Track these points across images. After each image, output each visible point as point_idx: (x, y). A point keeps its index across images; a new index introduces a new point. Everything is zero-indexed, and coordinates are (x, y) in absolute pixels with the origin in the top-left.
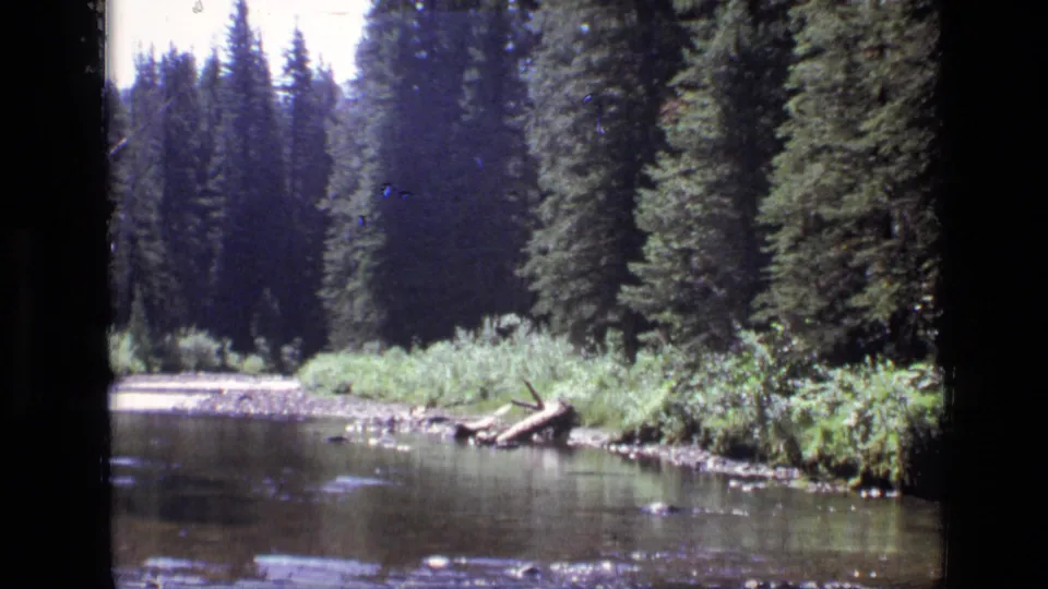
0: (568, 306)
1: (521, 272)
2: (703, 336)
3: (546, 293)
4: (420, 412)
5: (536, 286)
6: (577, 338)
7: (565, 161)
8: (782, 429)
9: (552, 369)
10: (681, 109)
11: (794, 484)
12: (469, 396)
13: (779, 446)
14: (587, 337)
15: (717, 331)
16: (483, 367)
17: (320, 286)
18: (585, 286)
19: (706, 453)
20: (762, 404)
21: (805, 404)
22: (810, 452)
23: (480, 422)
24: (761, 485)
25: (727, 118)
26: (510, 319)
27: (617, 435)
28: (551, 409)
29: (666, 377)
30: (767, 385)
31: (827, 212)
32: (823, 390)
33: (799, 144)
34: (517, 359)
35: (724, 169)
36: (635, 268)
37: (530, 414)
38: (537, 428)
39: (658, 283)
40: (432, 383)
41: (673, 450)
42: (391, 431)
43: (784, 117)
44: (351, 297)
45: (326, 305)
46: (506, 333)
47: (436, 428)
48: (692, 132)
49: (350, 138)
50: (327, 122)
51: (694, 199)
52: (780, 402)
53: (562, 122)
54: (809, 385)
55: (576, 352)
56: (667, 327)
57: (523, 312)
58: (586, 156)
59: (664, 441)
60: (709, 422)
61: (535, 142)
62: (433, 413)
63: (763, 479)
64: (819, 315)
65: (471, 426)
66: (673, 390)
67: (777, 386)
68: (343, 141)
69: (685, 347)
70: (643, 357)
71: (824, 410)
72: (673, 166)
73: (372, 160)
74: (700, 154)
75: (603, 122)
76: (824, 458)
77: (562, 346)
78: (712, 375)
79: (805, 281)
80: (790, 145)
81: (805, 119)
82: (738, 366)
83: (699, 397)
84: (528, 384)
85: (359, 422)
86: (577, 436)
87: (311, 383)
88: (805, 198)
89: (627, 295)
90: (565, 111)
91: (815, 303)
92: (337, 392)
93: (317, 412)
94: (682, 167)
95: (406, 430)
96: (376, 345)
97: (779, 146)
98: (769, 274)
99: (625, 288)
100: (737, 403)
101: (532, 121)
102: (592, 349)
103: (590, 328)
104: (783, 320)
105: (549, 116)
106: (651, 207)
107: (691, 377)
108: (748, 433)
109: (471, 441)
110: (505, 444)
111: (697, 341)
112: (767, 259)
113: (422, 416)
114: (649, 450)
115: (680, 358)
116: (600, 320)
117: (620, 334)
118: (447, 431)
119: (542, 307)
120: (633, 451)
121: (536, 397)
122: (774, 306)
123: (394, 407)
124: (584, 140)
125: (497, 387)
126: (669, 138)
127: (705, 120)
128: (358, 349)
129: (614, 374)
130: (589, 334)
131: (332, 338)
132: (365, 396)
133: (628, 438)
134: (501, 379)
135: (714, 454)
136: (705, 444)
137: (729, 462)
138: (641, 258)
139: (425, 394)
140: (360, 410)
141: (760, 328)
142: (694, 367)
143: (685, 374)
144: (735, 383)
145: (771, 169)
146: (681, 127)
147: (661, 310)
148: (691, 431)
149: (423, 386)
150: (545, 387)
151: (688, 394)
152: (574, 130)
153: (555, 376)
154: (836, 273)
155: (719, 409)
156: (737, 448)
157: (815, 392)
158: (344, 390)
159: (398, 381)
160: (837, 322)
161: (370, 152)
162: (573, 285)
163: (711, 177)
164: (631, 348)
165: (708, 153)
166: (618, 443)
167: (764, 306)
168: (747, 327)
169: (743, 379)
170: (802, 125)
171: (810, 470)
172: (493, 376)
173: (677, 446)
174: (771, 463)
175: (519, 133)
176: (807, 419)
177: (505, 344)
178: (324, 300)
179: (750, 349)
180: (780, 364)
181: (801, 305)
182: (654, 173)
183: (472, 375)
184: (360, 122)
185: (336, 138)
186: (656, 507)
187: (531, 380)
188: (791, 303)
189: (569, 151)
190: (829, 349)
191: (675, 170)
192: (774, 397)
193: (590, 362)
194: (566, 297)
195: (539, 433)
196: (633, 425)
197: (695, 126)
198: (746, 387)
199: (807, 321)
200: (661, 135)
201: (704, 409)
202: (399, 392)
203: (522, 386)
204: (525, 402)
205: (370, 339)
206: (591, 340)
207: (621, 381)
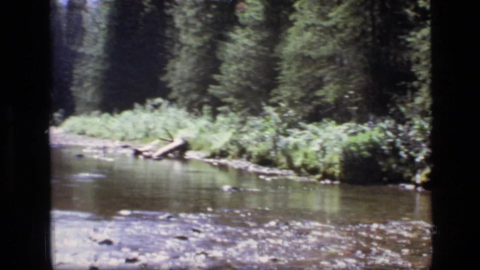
0: (186, 94)
1: (163, 79)
2: (248, 109)
3: (175, 89)
4: (118, 143)
5: (170, 85)
6: (190, 109)
7: (193, 30)
8: (285, 152)
9: (178, 123)
10: (246, 7)
11: (291, 177)
12: (140, 136)
13: (283, 160)
14: (194, 109)
15: (254, 106)
16: (146, 123)
17: (72, 85)
18: (194, 86)
19: (249, 163)
20: (275, 141)
21: (295, 140)
22: (298, 162)
23: (144, 148)
24: (275, 178)
25: (267, 11)
26: (159, 100)
27: (208, 154)
28: (178, 142)
29: (231, 127)
30: (278, 132)
31: (313, 53)
32: (304, 134)
33: (300, 23)
34: (162, 118)
35: (265, 34)
36: (216, 77)
37: (167, 144)
38: (171, 151)
39: (227, 84)
40: (123, 130)
41: (235, 161)
42: (105, 152)
43: (293, 10)
44: (86, 90)
45: (74, 94)
46: (157, 107)
47: (125, 151)
48: (251, 17)
49: (94, 19)
50: (83, 12)
51: (252, 48)
52: (284, 140)
53: (191, 13)
54: (296, 132)
55: (189, 116)
56: (230, 104)
57: (164, 97)
58: (201, 28)
59: (230, 157)
60: (250, 149)
61: (178, 21)
62: (124, 144)
63: (275, 175)
64: (302, 99)
65: (141, 149)
66: (234, 134)
67: (282, 132)
68: (90, 20)
69: (239, 113)
70: (220, 118)
71: (304, 143)
72: (243, 32)
73: (104, 29)
74: (254, 27)
75: (211, 12)
76: (304, 166)
77: (182, 112)
78: (252, 127)
79: (295, 84)
80: (296, 23)
81: (303, 11)
82: (264, 122)
83: (246, 137)
84: (167, 130)
85: (90, 148)
86: (189, 154)
87: (68, 129)
88: (303, 48)
89: (213, 90)
90: (191, 7)
91: (300, 94)
92: (80, 134)
93: (71, 143)
94: (247, 33)
95: (110, 151)
96: (97, 112)
97: (291, 24)
98: (277, 80)
99: (212, 86)
100: (263, 139)
101: (177, 12)
102: (197, 115)
103: (196, 104)
104: (286, 102)
105: (185, 9)
106: (230, 50)
107: (241, 128)
108: (268, 153)
109: (141, 157)
110: (156, 158)
111: (244, 111)
112: (277, 74)
113: (119, 145)
114: (223, 161)
115: (237, 119)
116: (201, 101)
117: (210, 107)
118: (129, 152)
119: (173, 95)
120: (215, 162)
121: (171, 136)
122: (280, 95)
123: (105, 140)
124: (201, 21)
125: (153, 132)
126: (241, 21)
127: (257, 12)
128: (89, 114)
129: (207, 126)
130: (195, 108)
131: (78, 109)
132: (92, 136)
133: (213, 156)
134: (155, 128)
135: (254, 163)
136: (249, 159)
137: (261, 167)
138: (219, 72)
139: (120, 135)
140: (90, 142)
141: (274, 105)
142: (243, 123)
143: (239, 126)
144: (262, 131)
145: (287, 34)
146: (246, 15)
147: (227, 97)
148: (242, 152)
149: (119, 131)
150: (175, 132)
151: (240, 135)
152: (197, 16)
153: (179, 126)
154: (309, 80)
155: (255, 142)
156: (264, 161)
157: (300, 135)
158: (82, 133)
159: (108, 129)
160: (309, 103)
161: (103, 26)
162: (187, 84)
163: (260, 38)
164: (214, 114)
165: (258, 27)
166: (208, 158)
167: (276, 95)
168: (268, 104)
169: (265, 129)
170: (302, 14)
171: (297, 170)
172: (151, 126)
173: (236, 159)
174: (280, 167)
175: (171, 17)
176: (296, 147)
177: (156, 112)
178: (73, 92)
179: (269, 114)
180: (284, 122)
181: (293, 95)
182: (232, 35)
183: (142, 127)
184: (98, 11)
185: (87, 17)
186: (226, 188)
187: (168, 128)
188: (289, 94)
189: (194, 26)
190: (307, 115)
191: (243, 35)
192: (281, 137)
193: (195, 121)
194: (184, 90)
195: (174, 154)
196: (216, 149)
197: (252, 14)
198: (267, 132)
199: (296, 102)
200: (236, 18)
201: (249, 143)
202: (107, 134)
203: (164, 131)
204: (165, 138)
205: (95, 110)
206: (196, 110)
207: (210, 129)
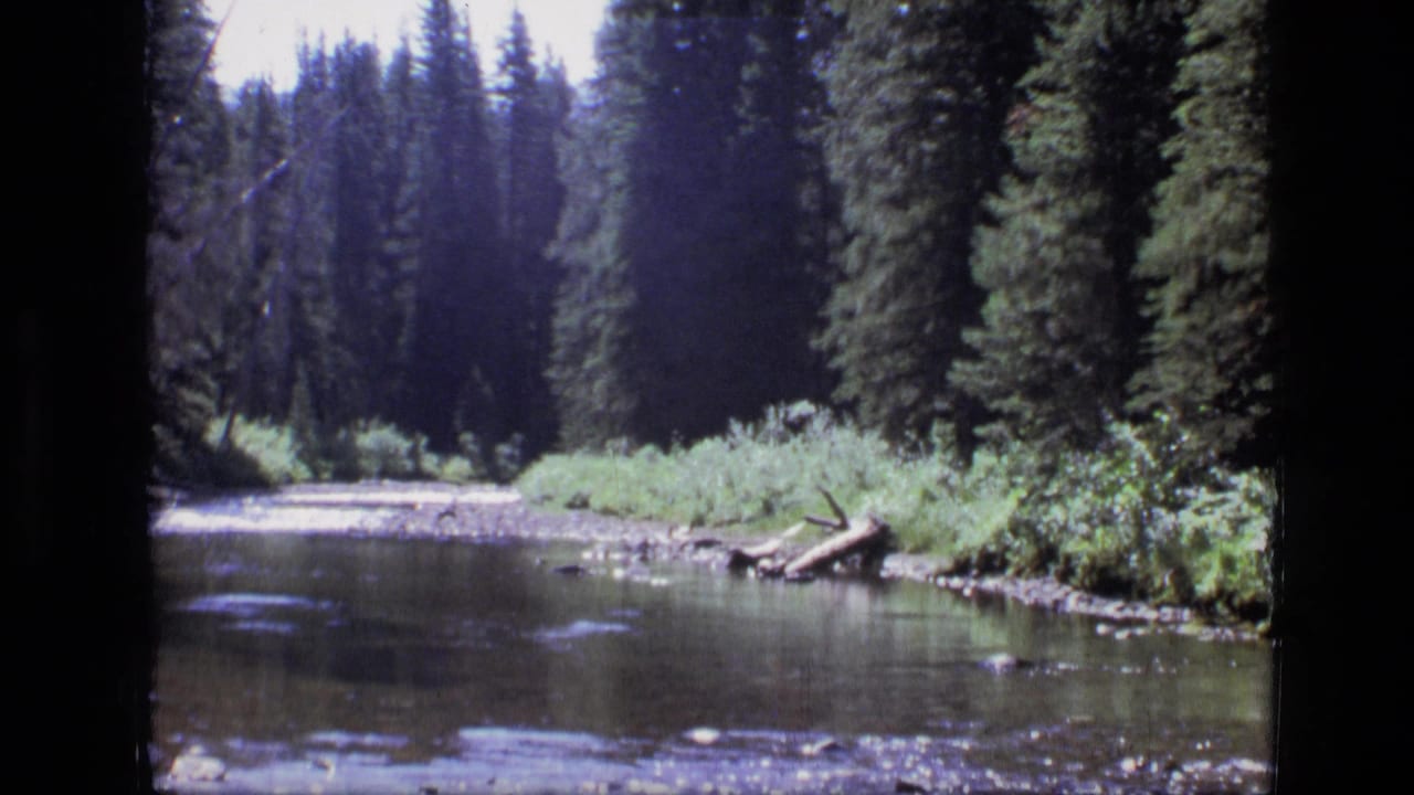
0: (882, 390)
1: (819, 342)
2: (1062, 430)
3: (851, 372)
4: (682, 533)
5: (839, 361)
6: (893, 433)
7: (878, 190)
8: (1170, 555)
9: (860, 475)
10: (1034, 118)
11: (1185, 630)
12: (748, 511)
13: (1163, 578)
14: (907, 432)
15: (1081, 424)
16: (766, 472)
17: (550, 363)
18: (905, 362)
19: (1067, 588)
20: (1141, 521)
21: (1199, 521)
22: (1206, 586)
23: (763, 546)
24: (1140, 631)
25: (1096, 130)
26: (802, 407)
27: (948, 564)
28: (858, 529)
29: (1013, 485)
30: (1148, 495)
31: (1229, 259)
32: (1224, 501)
33: (1192, 167)
34: (813, 460)
35: (1092, 201)
36: (972, 336)
37: (830, 535)
38: (838, 555)
39: (1003, 358)
40: (699, 494)
41: (1022, 583)
42: (644, 559)
43: (1173, 128)
44: (590, 378)
45: (556, 389)
46: (797, 426)
47: (704, 555)
48: (1049, 149)
49: (588, 158)
50: (558, 138)
51: (1049, 242)
52: (1166, 519)
53: (876, 136)
54: (1203, 495)
55: (892, 452)
56: (1012, 417)
57: (820, 398)
58: (906, 182)
59: (1010, 571)
60: (1070, 546)
61: (838, 165)
62: (702, 534)
63: (1142, 622)
64: (1220, 401)
65: (751, 551)
66: (1022, 502)
67: (1161, 496)
68: (579, 161)
69: (1039, 444)
70: (983, 458)
71: (1225, 530)
72: (1025, 195)
73: (619, 188)
74: (1060, 179)
75: (931, 136)
76: (1224, 594)
77: (870, 446)
78: (1075, 482)
79: (1200, 355)
80: (1180, 167)
81: (1200, 131)
82: (1110, 470)
83: (1057, 513)
84: (828, 496)
85: (599, 546)
86: (893, 565)
87: (536, 494)
88: (1201, 240)
89: (961, 373)
90: (877, 121)
91: (1213, 384)
92: (571, 506)
93: (542, 533)
94: (1036, 197)
95: (663, 557)
96: (623, 442)
97: (1165, 169)
98: (1149, 345)
99: (957, 365)
100: (1107, 519)
101: (835, 134)
102: (914, 448)
103: (911, 419)
104: (1171, 408)
105: (857, 127)
106: (992, 254)
107: (1046, 485)
108: (1121, 559)
109: (751, 573)
110: (797, 575)
111: (1055, 436)
112: (1148, 325)
113: (684, 539)
114: (990, 583)
115: (1031, 460)
116: (925, 409)
117: (950, 427)
118: (717, 559)
119: (848, 390)
120: (968, 586)
121: (839, 512)
122: (1157, 389)
123: (645, 525)
124: (903, 159)
125: (785, 499)
126: (1019, 159)
127: (1067, 133)
128: (599, 448)
129: (944, 481)
130: (910, 428)
131: (565, 434)
132: (607, 512)
133: (961, 568)
134: (790, 489)
135: (1076, 588)
136: (1065, 576)
137: (1097, 600)
138: (978, 322)
139: (690, 508)
140: (601, 531)
141: (1137, 419)
142: (1050, 471)
143: (1038, 481)
144: (1103, 494)
145: (1154, 201)
146: (1035, 142)
147: (1007, 394)
148: (1046, 558)
149: (686, 498)
150: (849, 500)
151: (1042, 508)
152: (892, 147)
153: (864, 486)
154: (1239, 345)
155: (1084, 528)
156: (1108, 581)
157: (1212, 504)
158: (580, 503)
159: (654, 492)
160: (1241, 412)
161: (616, 177)
162: (887, 360)
163: (1073, 210)
164: (965, 446)
165: (1070, 179)
166: (949, 574)
167: (1144, 389)
168: (1121, 417)
169: (1116, 487)
170: (1198, 140)
171: (1205, 609)
172: (781, 484)
173: (1027, 579)
174: (1152, 601)
175: (816, 150)
176: (1202, 541)
177: (796, 441)
178: (553, 381)
179: (1125, 446)
180: (1166, 467)
181: (1195, 388)
182: (994, 204)
183: (752, 483)
184: (602, 136)
185: (570, 158)
186: (1000, 660)
187: (831, 489)
188: (1181, 385)
189: (884, 175)
190: (1232, 446)
191: (1027, 202)
192: (1161, 511)
193: (910, 465)
194: (879, 377)
195: (844, 562)
196: (969, 550)
197: (1054, 140)
198: (1120, 498)
199: (1203, 408)
200: (1007, 153)
201: (1064, 528)
202: (653, 507)
203: (818, 498)
204: (824, 519)
205: (613, 435)
206: (912, 435)
207: (952, 491)
